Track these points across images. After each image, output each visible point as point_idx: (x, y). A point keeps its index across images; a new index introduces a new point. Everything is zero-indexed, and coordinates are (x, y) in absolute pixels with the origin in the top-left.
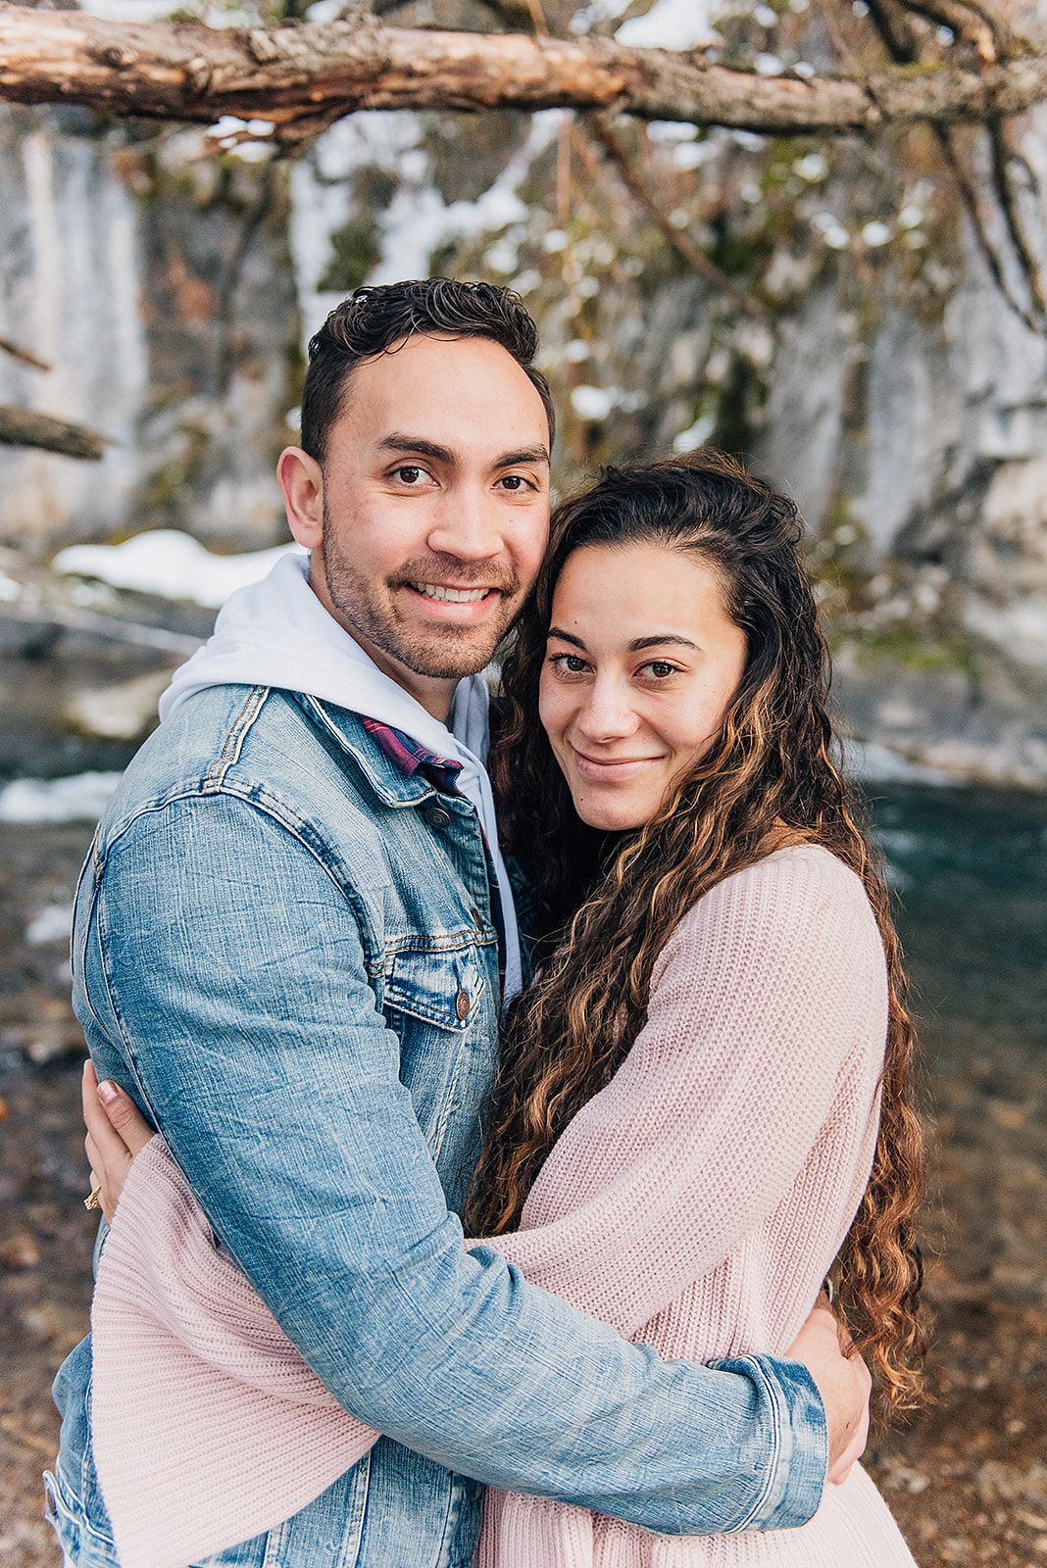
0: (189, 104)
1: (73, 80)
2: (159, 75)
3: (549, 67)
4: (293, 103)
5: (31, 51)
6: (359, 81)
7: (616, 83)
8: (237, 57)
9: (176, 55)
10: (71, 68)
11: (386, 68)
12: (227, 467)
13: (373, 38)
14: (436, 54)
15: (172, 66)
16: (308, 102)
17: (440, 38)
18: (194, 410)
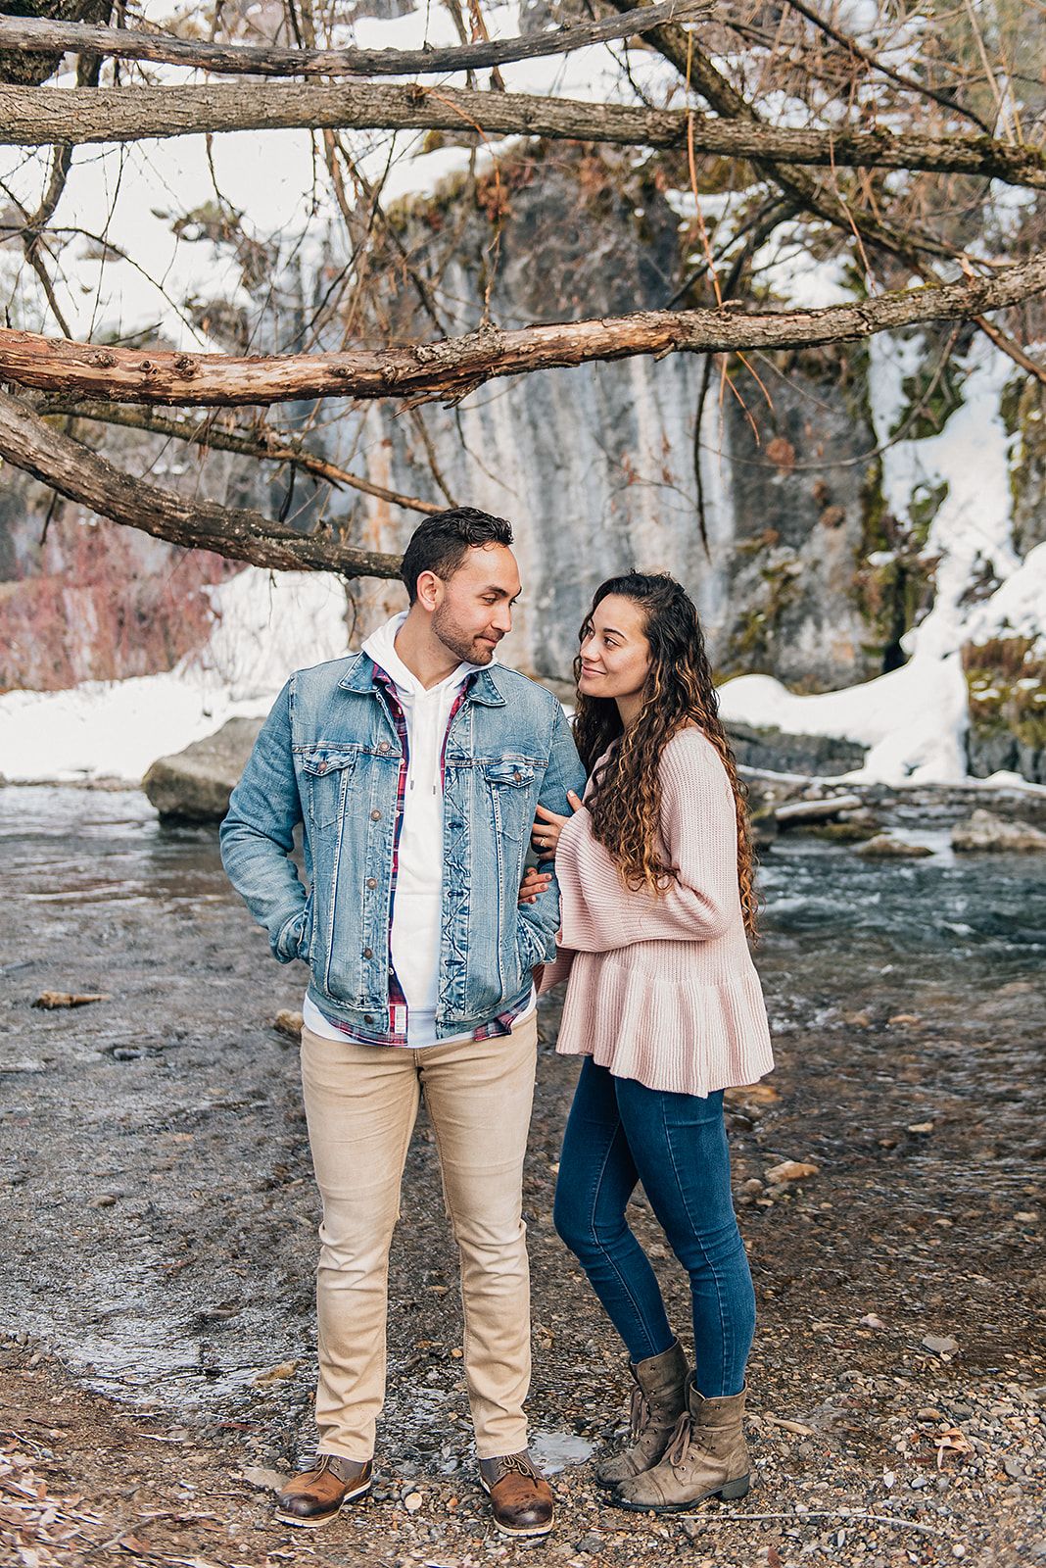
0: (388, 389)
1: (323, 386)
2: (369, 377)
3: (611, 335)
4: (448, 380)
5: (301, 376)
6: (486, 362)
7: (665, 337)
8: (412, 362)
9: (376, 367)
10: (322, 381)
11: (502, 353)
12: (810, 608)
13: (492, 340)
14: (534, 340)
15: (375, 372)
16: (458, 377)
17: (537, 331)
18: (778, 557)
